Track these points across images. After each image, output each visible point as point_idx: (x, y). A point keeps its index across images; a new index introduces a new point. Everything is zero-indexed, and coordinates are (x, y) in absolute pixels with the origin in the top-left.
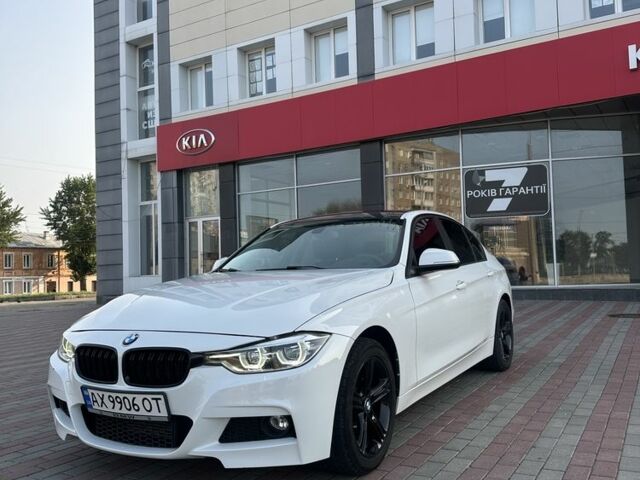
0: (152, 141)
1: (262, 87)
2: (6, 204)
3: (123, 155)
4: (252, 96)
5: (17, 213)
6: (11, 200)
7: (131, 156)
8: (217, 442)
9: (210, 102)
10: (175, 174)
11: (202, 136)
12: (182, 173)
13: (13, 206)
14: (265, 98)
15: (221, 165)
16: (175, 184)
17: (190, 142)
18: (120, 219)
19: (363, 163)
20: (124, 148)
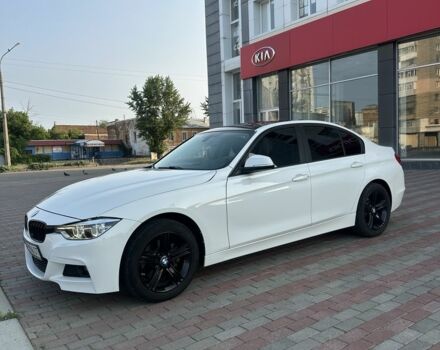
0: (238, 58)
1: (308, 10)
2: (181, 102)
3: (222, 70)
4: (301, 17)
5: (187, 107)
6: (183, 99)
7: (227, 70)
8: (62, 275)
9: (273, 27)
10: (251, 80)
11: (267, 52)
12: (256, 80)
13: (185, 103)
14: (310, 18)
15: (279, 72)
16: (251, 87)
17: (259, 57)
18: (221, 113)
19: (380, 62)
20: (222, 65)
